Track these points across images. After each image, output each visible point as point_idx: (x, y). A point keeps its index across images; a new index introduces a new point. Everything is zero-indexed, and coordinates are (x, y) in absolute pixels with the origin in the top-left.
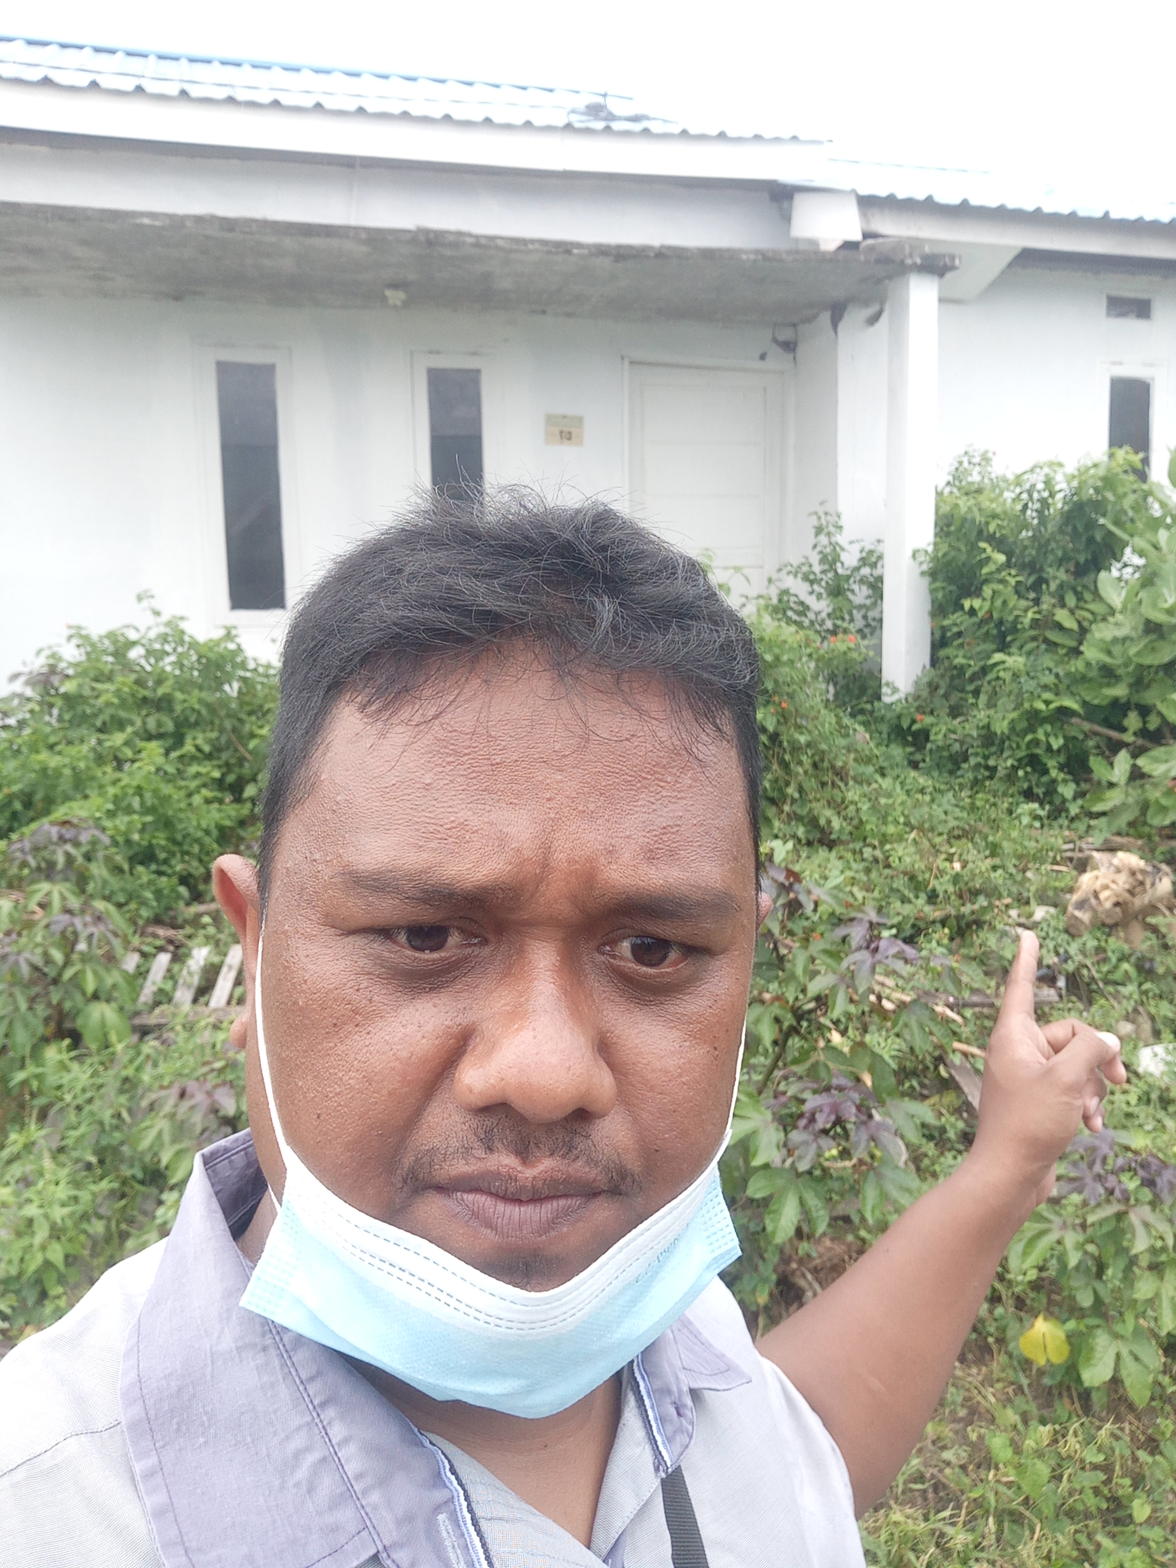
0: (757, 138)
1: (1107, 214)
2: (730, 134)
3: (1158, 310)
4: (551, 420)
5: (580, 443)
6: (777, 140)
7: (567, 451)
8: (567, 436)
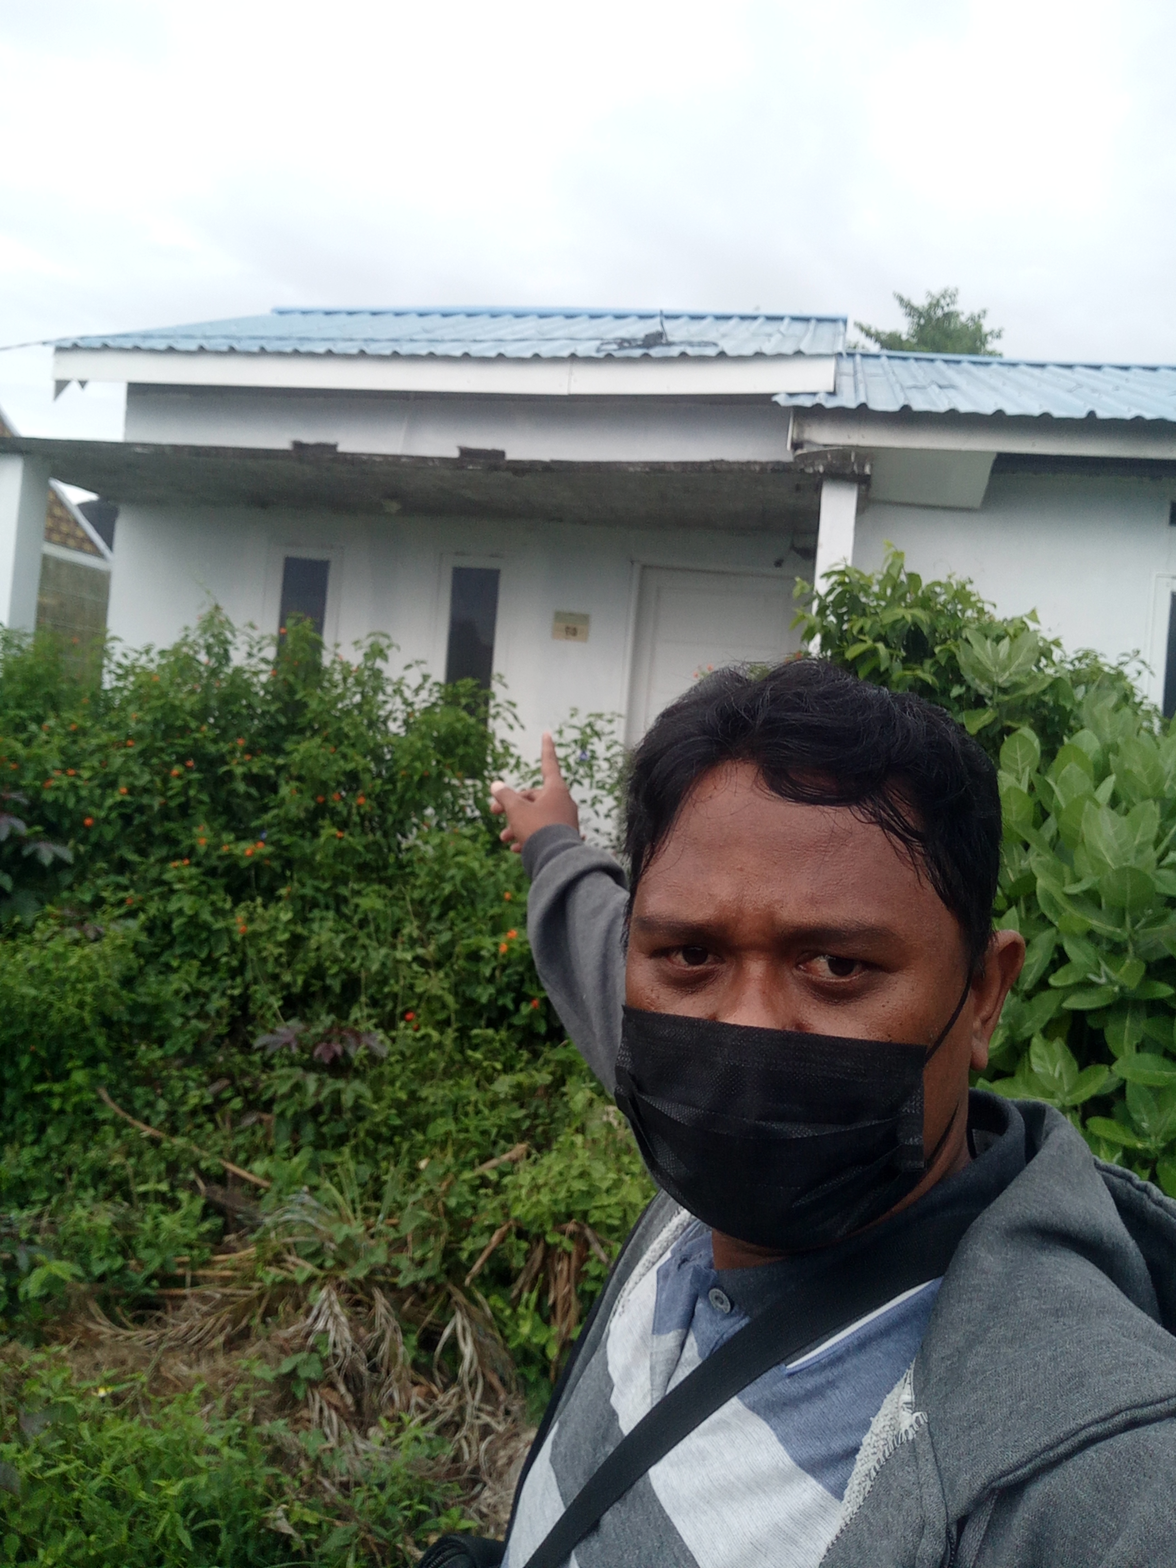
0: (759, 355)
2: (729, 353)
4: (559, 616)
5: (585, 639)
6: (781, 356)
7: (572, 646)
8: (572, 632)
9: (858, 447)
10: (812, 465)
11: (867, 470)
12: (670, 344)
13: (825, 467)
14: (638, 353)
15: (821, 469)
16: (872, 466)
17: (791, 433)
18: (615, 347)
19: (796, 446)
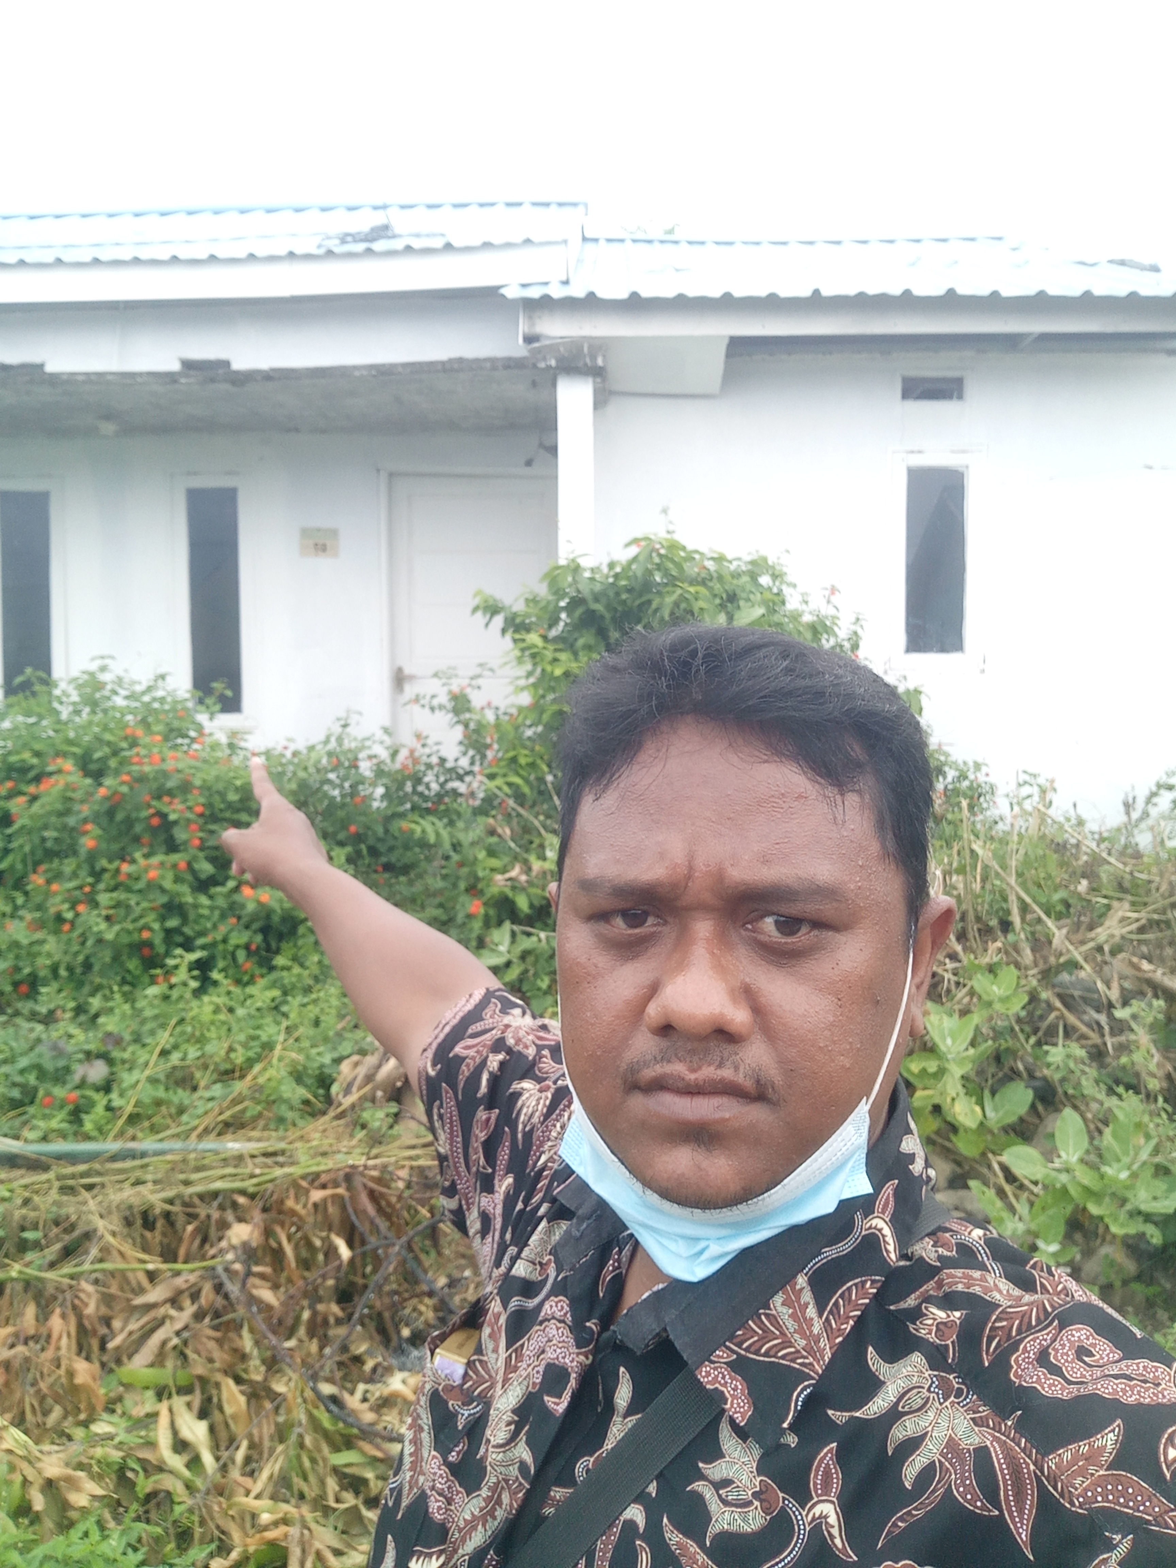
0: (487, 245)
1: (816, 292)
2: (456, 244)
3: (971, 389)
4: (306, 533)
5: (337, 555)
6: (508, 245)
7: (322, 563)
8: (321, 548)
9: (591, 338)
10: (544, 359)
11: (600, 362)
12: (394, 236)
13: (557, 361)
14: (360, 247)
15: (553, 363)
16: (604, 356)
17: (523, 327)
18: (337, 241)
19: (529, 339)
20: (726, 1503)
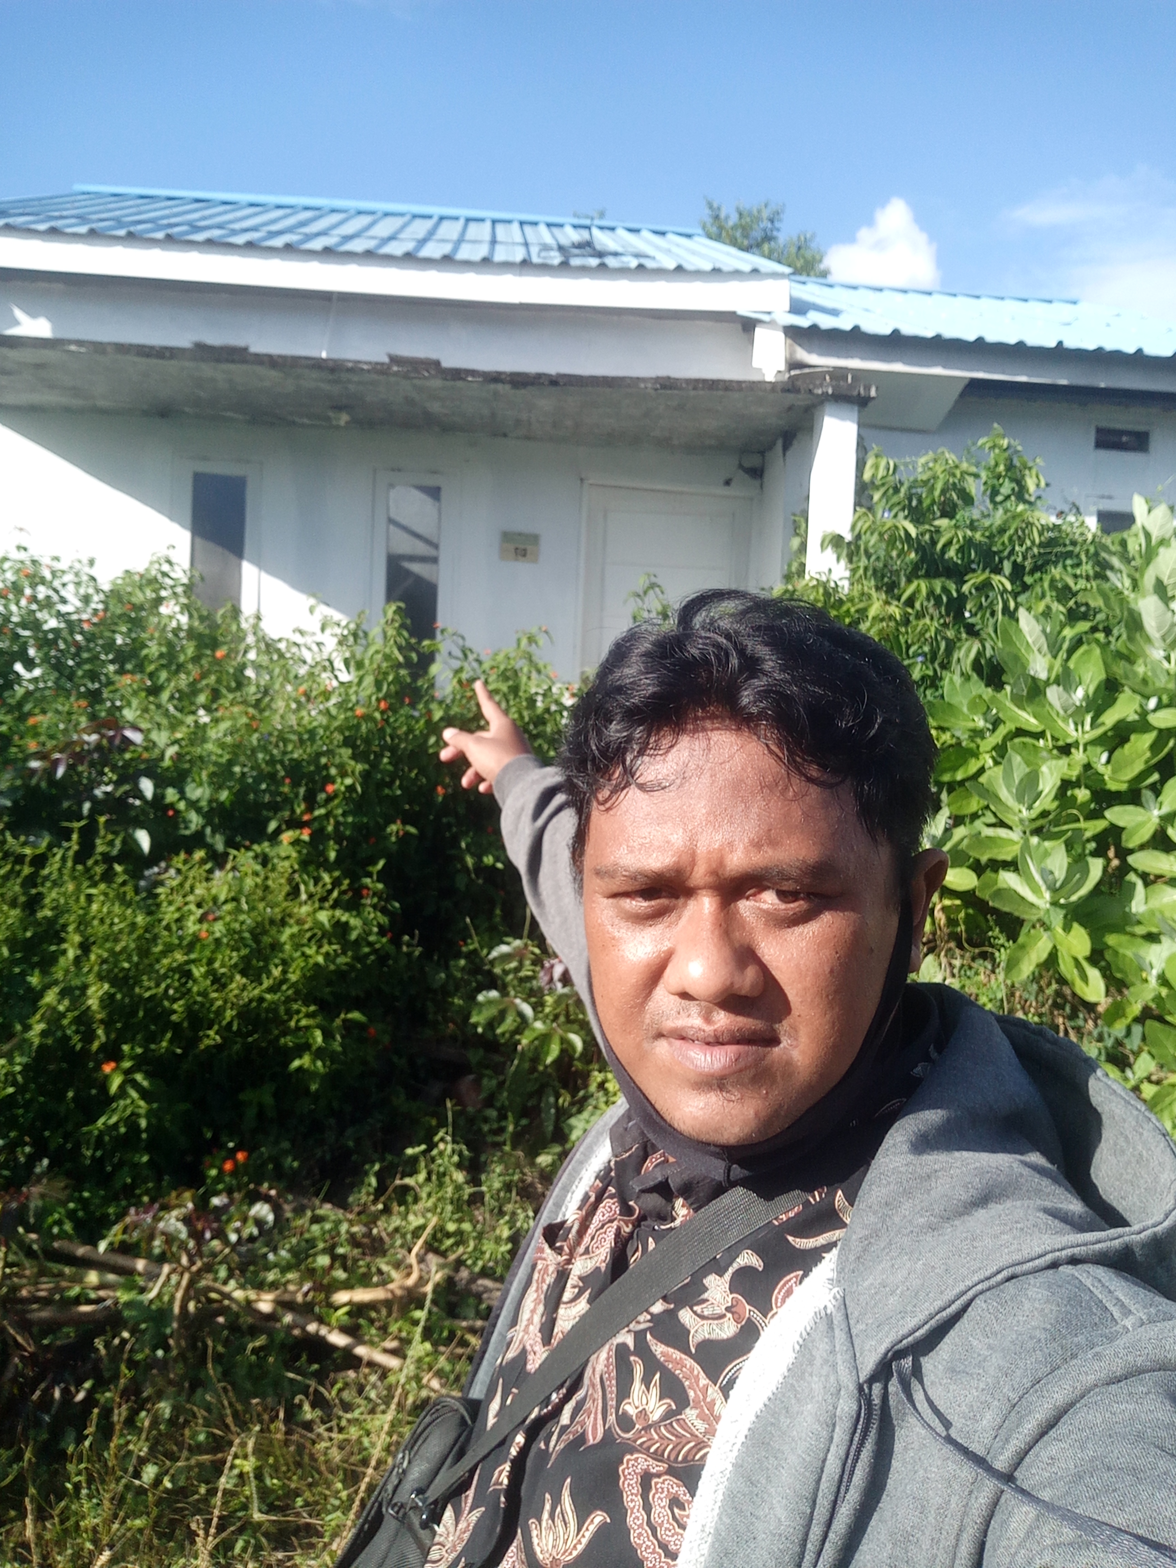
0: (716, 272)
3: (1157, 442)
4: (507, 537)
5: (535, 560)
6: (737, 273)
7: (522, 567)
8: (521, 553)
9: (853, 369)
11: (873, 392)
16: (877, 387)
19: (791, 365)
20: (702, 1317)
